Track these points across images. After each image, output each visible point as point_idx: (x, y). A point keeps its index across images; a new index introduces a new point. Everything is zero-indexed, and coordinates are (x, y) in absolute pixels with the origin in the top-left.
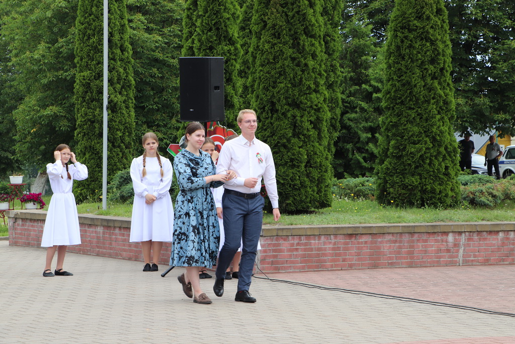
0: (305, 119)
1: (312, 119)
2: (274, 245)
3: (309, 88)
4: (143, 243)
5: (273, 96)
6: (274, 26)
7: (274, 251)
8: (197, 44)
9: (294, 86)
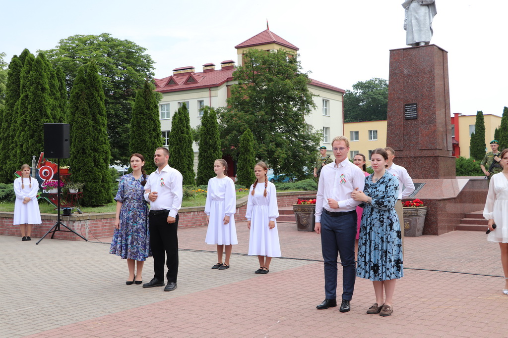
0: (101, 157)
1: (104, 157)
2: (95, 224)
3: (102, 141)
4: (21, 225)
5: (84, 145)
6: (83, 109)
7: (95, 227)
8: (28, 118)
9: (94, 140)
